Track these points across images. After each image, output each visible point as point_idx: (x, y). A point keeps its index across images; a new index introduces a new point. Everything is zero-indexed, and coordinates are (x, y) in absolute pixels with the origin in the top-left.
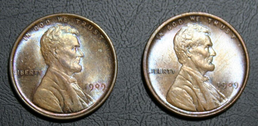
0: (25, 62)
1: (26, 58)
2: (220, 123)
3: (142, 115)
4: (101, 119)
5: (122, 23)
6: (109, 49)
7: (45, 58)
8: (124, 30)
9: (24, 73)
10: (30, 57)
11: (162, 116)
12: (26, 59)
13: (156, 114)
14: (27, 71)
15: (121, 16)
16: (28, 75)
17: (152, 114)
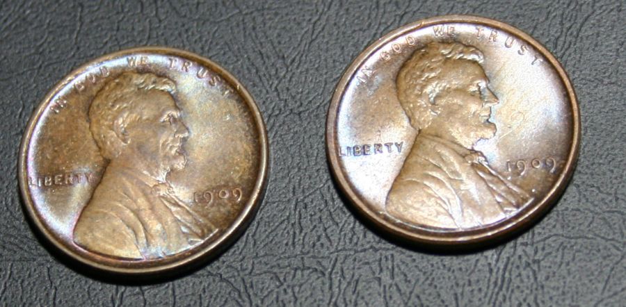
0: (54, 158)
1: (56, 149)
2: (520, 257)
3: (333, 256)
4: (236, 274)
5: (279, 64)
6: (246, 114)
7: (101, 145)
8: (284, 77)
9: (53, 181)
10: (66, 146)
11: (381, 254)
12: (56, 151)
13: (365, 250)
14: (59, 177)
15: (274, 48)
16: (62, 185)
17: (356, 252)
